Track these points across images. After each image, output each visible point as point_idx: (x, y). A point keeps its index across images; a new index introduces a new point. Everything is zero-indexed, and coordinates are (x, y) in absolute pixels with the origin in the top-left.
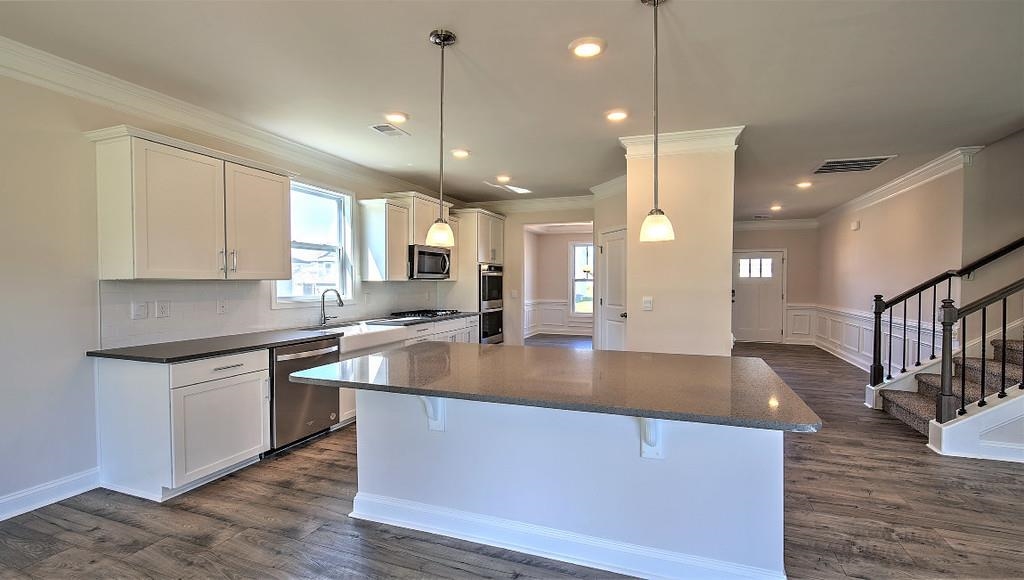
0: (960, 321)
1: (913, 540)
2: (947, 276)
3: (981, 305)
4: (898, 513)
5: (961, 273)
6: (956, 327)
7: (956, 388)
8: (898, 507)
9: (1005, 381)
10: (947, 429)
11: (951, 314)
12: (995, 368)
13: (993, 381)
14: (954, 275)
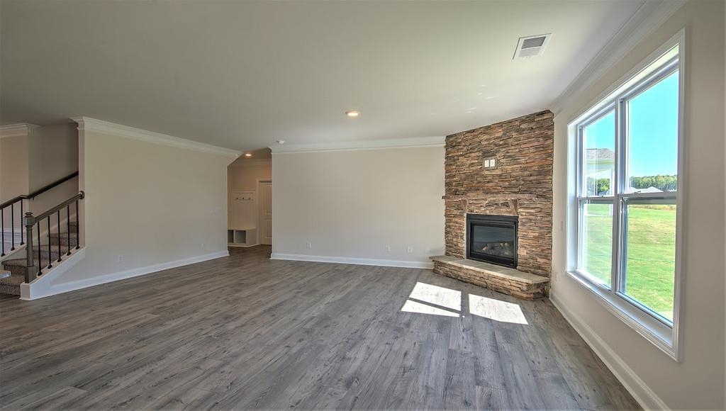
0: (37, 224)
1: (33, 337)
2: (20, 199)
3: (47, 215)
4: (19, 331)
5: (29, 197)
6: (35, 228)
7: (36, 263)
8: (18, 329)
9: (60, 254)
10: (32, 285)
11: (31, 221)
12: (55, 248)
13: (54, 256)
14: (24, 198)
